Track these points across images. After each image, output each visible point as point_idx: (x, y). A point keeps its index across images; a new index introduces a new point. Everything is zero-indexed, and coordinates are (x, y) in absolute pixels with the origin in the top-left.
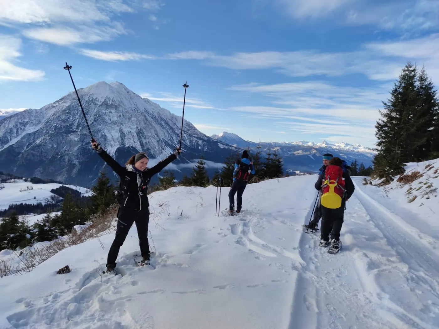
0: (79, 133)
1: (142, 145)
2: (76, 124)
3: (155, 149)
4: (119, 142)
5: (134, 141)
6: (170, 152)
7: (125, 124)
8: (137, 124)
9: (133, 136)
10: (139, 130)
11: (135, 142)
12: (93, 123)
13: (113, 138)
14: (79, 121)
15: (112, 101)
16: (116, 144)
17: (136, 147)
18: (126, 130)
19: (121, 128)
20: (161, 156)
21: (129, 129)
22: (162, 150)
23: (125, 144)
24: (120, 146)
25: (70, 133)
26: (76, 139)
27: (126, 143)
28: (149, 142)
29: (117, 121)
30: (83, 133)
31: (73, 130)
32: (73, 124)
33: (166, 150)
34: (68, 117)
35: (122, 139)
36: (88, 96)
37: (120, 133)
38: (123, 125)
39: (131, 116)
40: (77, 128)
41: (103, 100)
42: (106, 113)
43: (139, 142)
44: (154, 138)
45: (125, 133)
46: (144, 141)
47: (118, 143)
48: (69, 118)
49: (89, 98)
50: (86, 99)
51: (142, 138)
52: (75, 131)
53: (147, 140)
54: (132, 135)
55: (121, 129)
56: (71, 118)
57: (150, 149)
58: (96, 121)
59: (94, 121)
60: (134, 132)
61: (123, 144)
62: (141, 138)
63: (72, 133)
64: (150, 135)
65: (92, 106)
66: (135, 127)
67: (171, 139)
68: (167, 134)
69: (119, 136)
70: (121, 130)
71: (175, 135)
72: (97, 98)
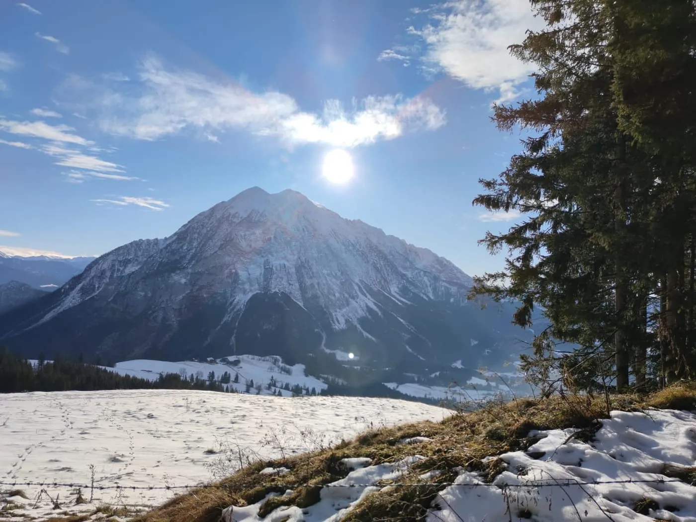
0: (190, 271)
1: (303, 289)
2: (188, 257)
3: (333, 298)
4: (259, 284)
5: (290, 282)
6: (366, 304)
7: (277, 252)
8: (299, 253)
9: (289, 272)
10: (302, 262)
11: (290, 284)
12: (216, 252)
13: (249, 278)
14: (196, 250)
15: (261, 215)
16: (252, 288)
17: (291, 293)
18: (276, 262)
19: (267, 260)
20: (344, 310)
21: (283, 262)
22: (350, 299)
23: (271, 287)
24: (259, 292)
25: (174, 272)
26: (183, 281)
27: (273, 286)
28: (318, 284)
29: (261, 247)
30: (197, 271)
31: (182, 266)
32: (184, 257)
33: (358, 300)
34: (181, 245)
35: (265, 280)
36: (223, 211)
37: (265, 268)
38: (272, 255)
39: (291, 238)
40: (189, 263)
41: (245, 216)
42: (245, 235)
43: (297, 285)
44: (336, 277)
45: (274, 269)
46: (308, 282)
47: (257, 286)
48: (182, 247)
49: (223, 213)
50: (218, 217)
51: (305, 276)
52: (184, 268)
53: (315, 281)
54: (287, 271)
55: (269, 261)
56: (185, 248)
57: (319, 297)
58: (222, 249)
59: (219, 249)
60: (291, 266)
61: (266, 288)
62: (303, 276)
63: (178, 272)
64: (329, 272)
65: (225, 226)
66: (296, 257)
67: (383, 281)
68: (373, 274)
69: (261, 274)
70: (267, 262)
71: (395, 276)
72: (237, 213)
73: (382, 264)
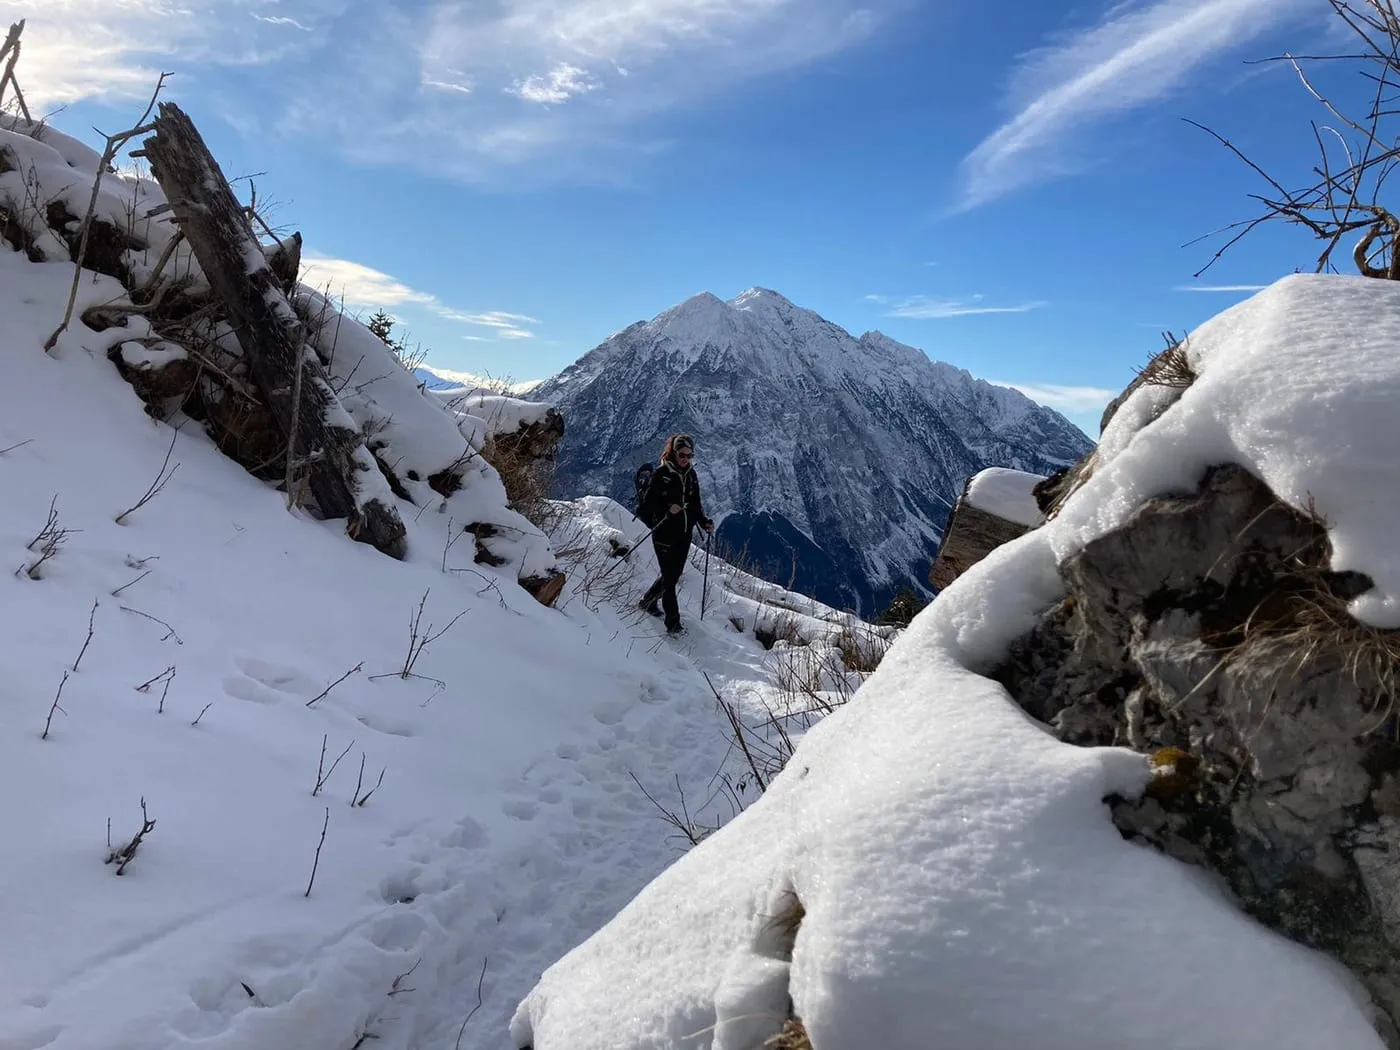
0: (611, 470)
1: (811, 508)
2: (605, 443)
3: (862, 522)
4: (732, 496)
5: (786, 493)
6: (922, 533)
7: (758, 433)
8: (799, 435)
9: (783, 474)
10: (805, 453)
11: (786, 497)
12: (654, 436)
13: (714, 484)
14: (616, 430)
15: (725, 358)
16: (721, 505)
17: (789, 515)
18: (760, 455)
19: (743, 449)
20: (883, 545)
21: (771, 453)
22: (891, 524)
23: (754, 503)
24: (735, 512)
25: (584, 471)
27: (758, 501)
28: (837, 497)
29: (731, 425)
30: (623, 471)
31: (596, 460)
32: (598, 440)
33: (906, 524)
34: (586, 418)
35: (744, 489)
36: (652, 348)
37: (740, 466)
38: (751, 440)
39: (783, 406)
40: (607, 455)
41: (695, 359)
42: (699, 400)
43: (799, 498)
44: (863, 479)
45: (757, 467)
46: (819, 493)
47: (729, 500)
48: (588, 423)
49: (653, 352)
50: (645, 359)
51: (814, 481)
52: (601, 465)
53: (831, 491)
54: (780, 472)
55: (746, 452)
56: (594, 424)
57: (839, 523)
58: (664, 431)
59: (659, 429)
60: (787, 462)
61: (746, 504)
62: (809, 482)
63: (591, 472)
64: (850, 469)
65: (661, 380)
66: (793, 443)
67: (942, 480)
68: (923, 464)
69: (734, 477)
70: (743, 455)
71: (962, 465)
72: (677, 352)
73: (936, 439)
